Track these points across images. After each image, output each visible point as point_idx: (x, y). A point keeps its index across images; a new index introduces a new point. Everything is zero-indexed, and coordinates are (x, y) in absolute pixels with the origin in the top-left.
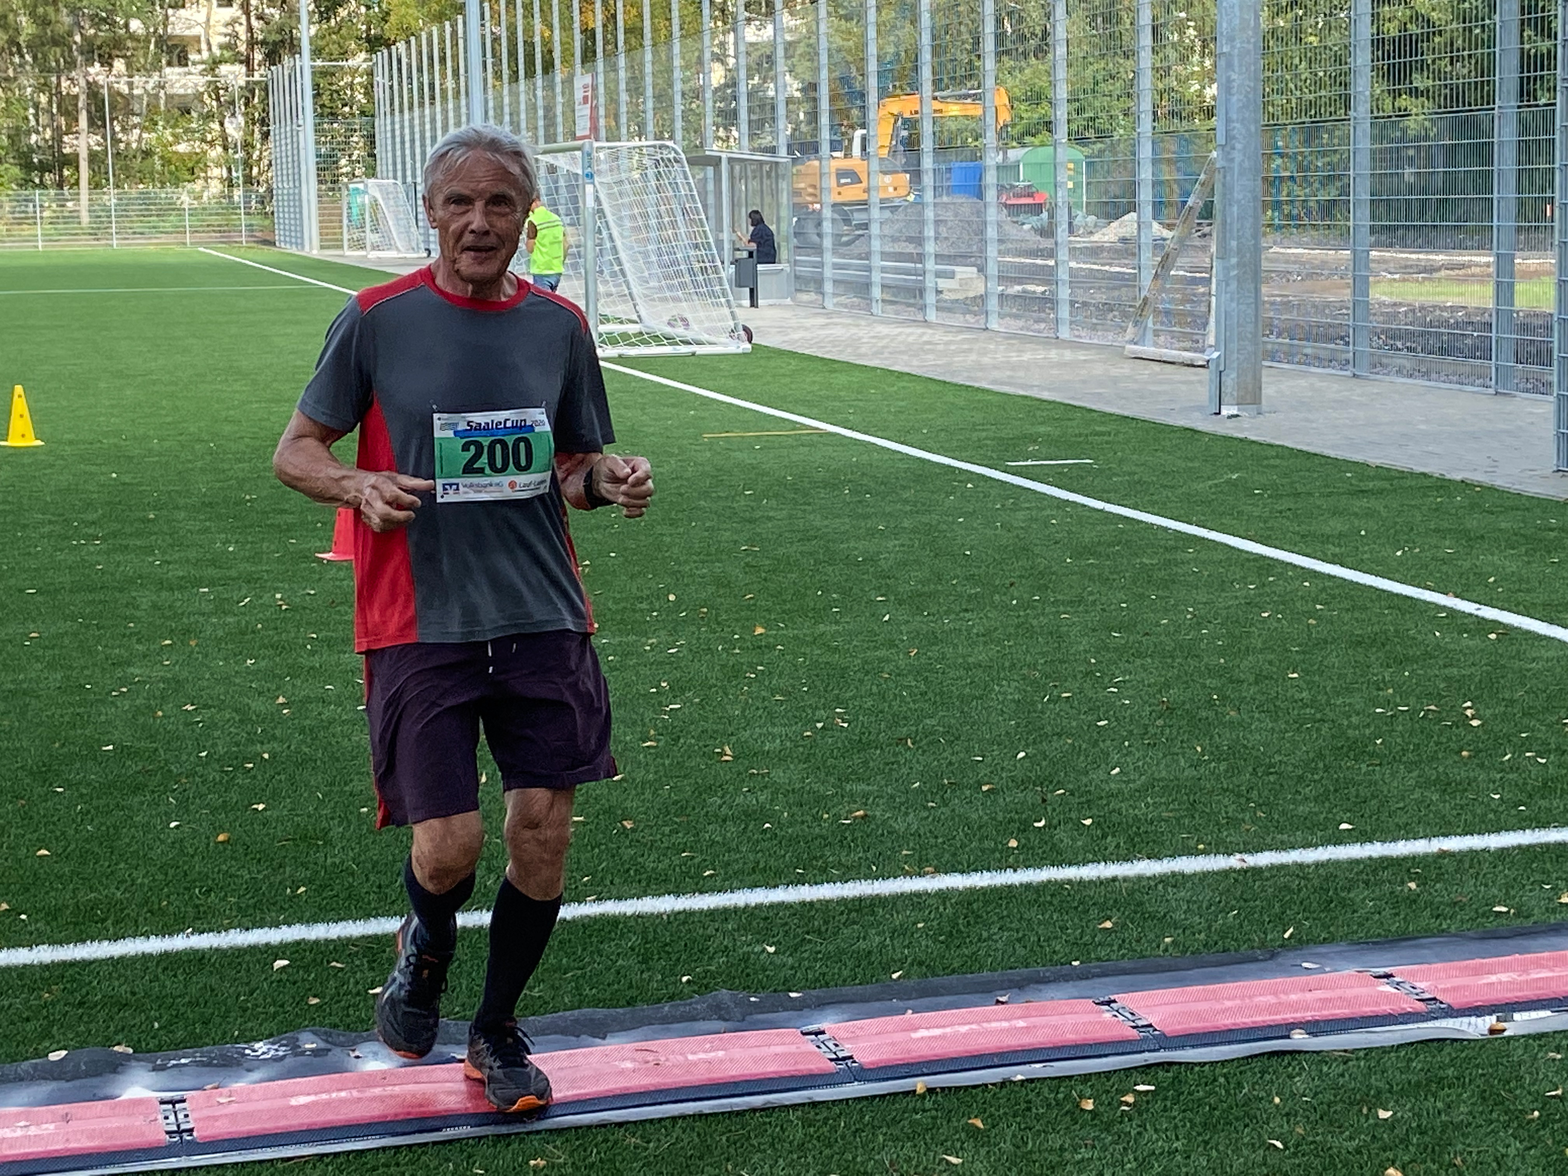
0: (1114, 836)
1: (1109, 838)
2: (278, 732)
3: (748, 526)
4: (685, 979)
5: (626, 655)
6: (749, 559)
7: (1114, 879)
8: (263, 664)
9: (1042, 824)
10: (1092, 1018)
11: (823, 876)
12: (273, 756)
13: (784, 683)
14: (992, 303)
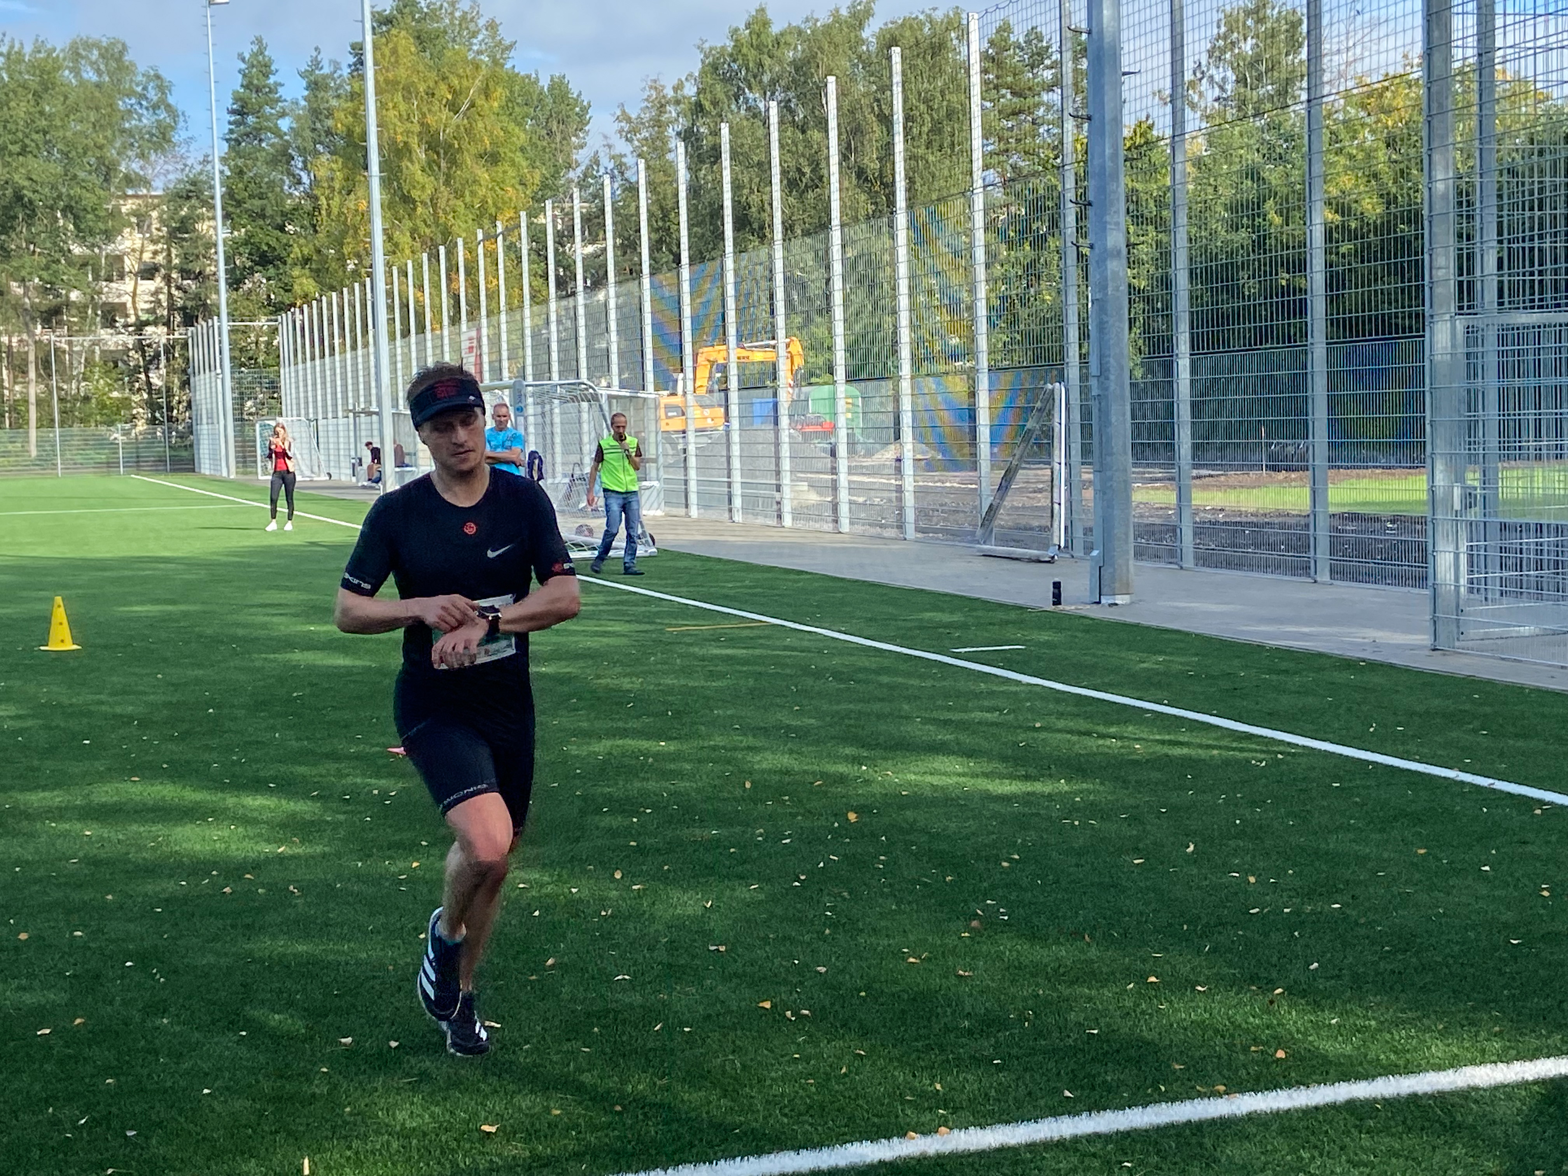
14: (844, 509)
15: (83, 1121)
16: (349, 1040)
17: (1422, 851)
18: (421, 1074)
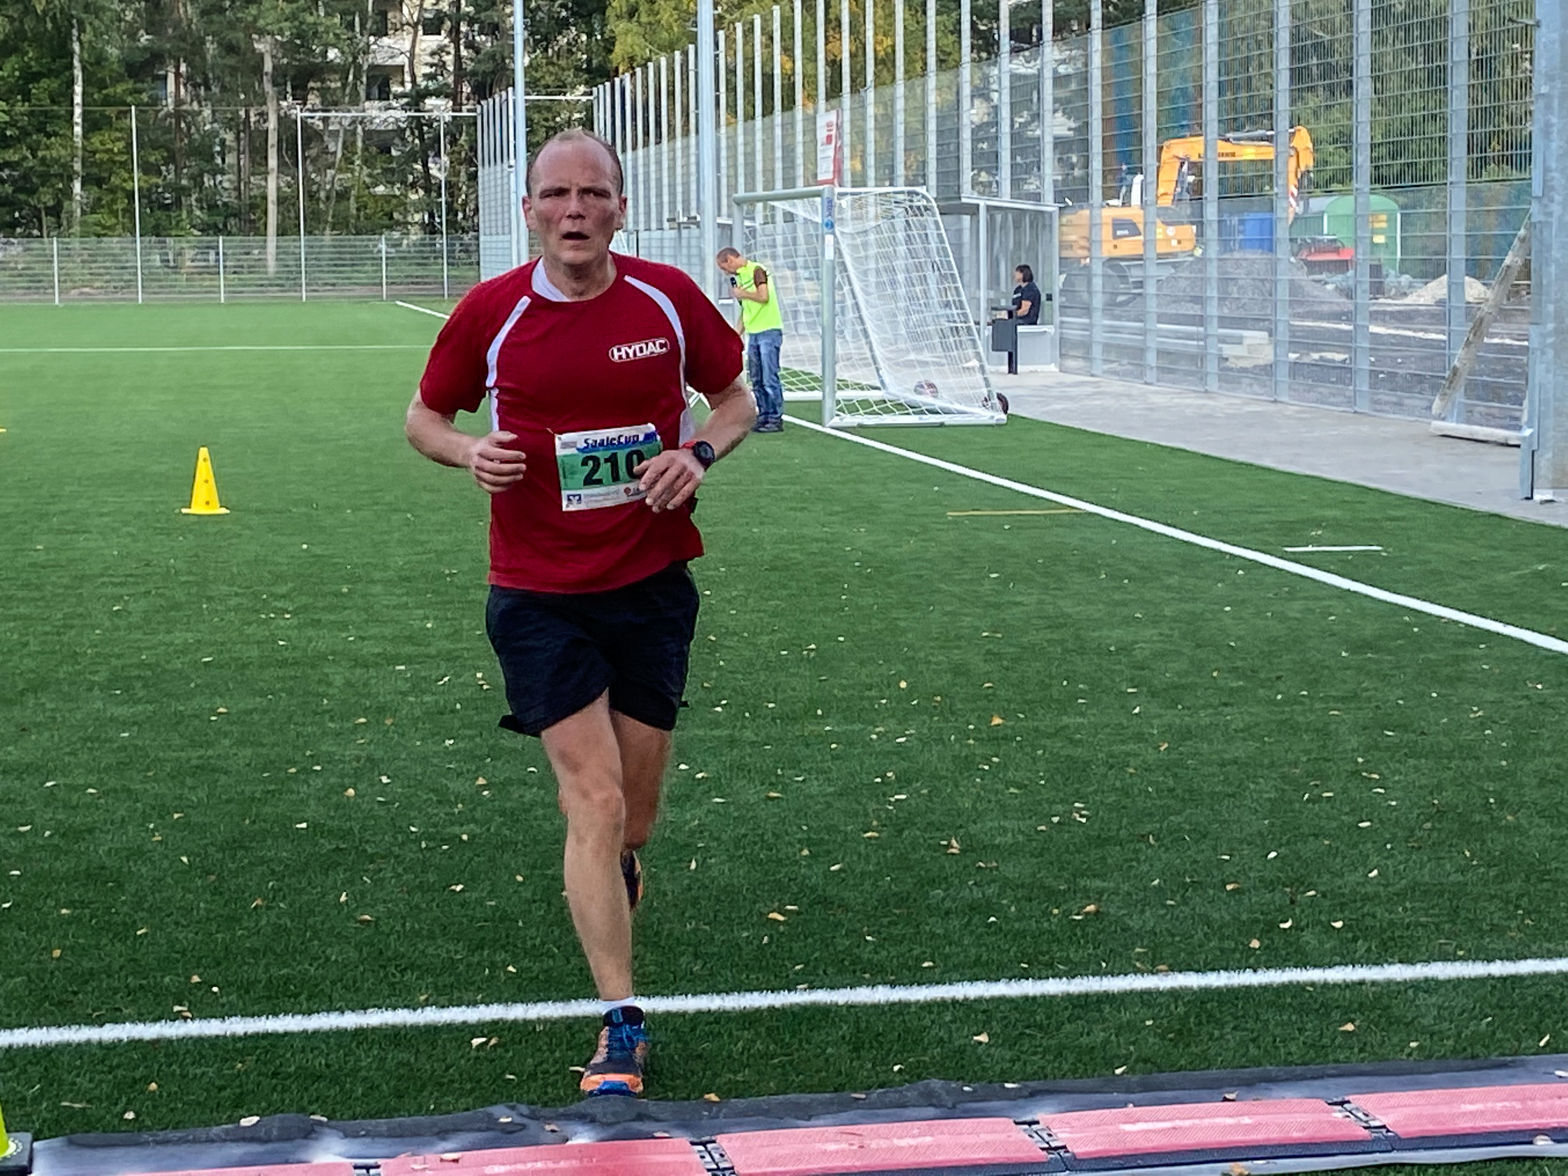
0: (1365, 940)
1: (1360, 942)
2: (478, 814)
3: (993, 612)
4: (896, 1068)
5: (851, 744)
6: (990, 646)
7: (1362, 983)
8: (461, 745)
9: (1286, 925)
10: (1324, 1117)
11: (1048, 971)
12: (472, 837)
13: (1020, 776)
14: (1282, 373)
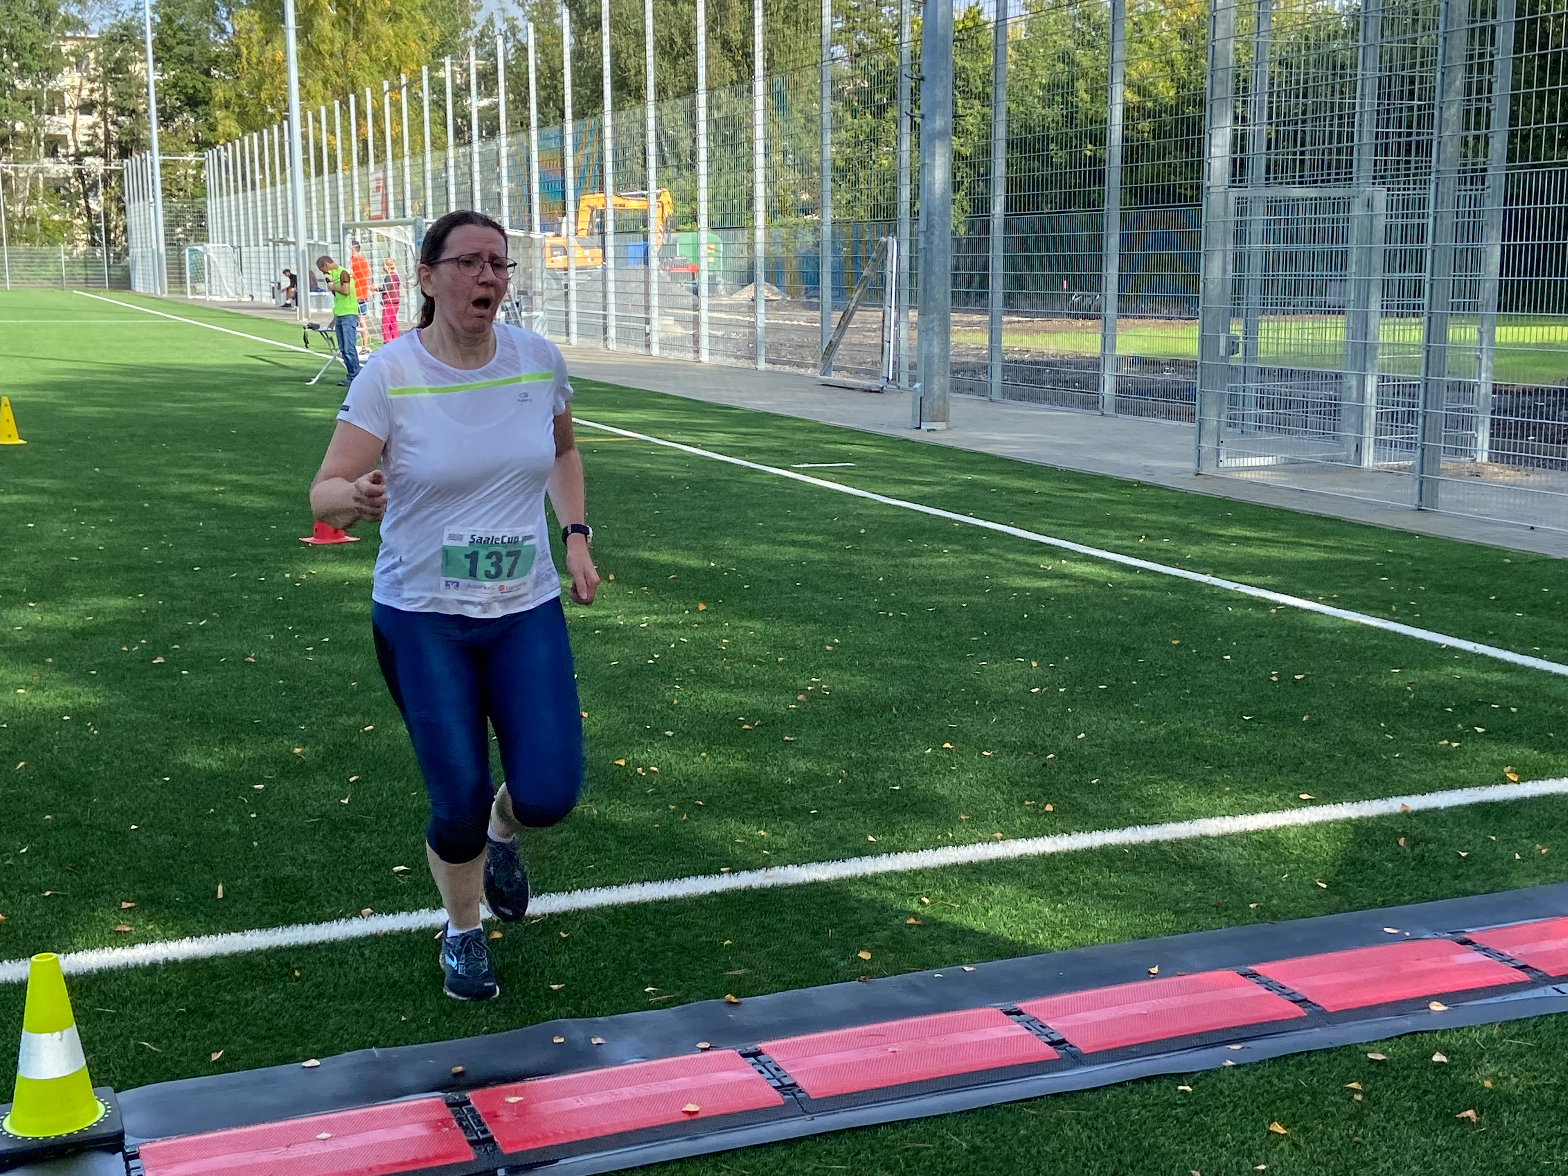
14: (704, 342)
15: (24, 850)
16: (261, 786)
17: (1176, 642)
18: (321, 816)
